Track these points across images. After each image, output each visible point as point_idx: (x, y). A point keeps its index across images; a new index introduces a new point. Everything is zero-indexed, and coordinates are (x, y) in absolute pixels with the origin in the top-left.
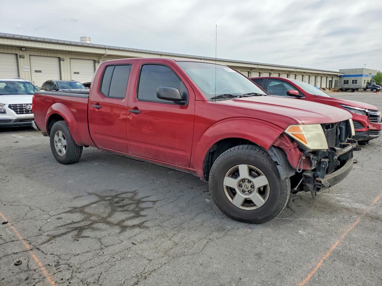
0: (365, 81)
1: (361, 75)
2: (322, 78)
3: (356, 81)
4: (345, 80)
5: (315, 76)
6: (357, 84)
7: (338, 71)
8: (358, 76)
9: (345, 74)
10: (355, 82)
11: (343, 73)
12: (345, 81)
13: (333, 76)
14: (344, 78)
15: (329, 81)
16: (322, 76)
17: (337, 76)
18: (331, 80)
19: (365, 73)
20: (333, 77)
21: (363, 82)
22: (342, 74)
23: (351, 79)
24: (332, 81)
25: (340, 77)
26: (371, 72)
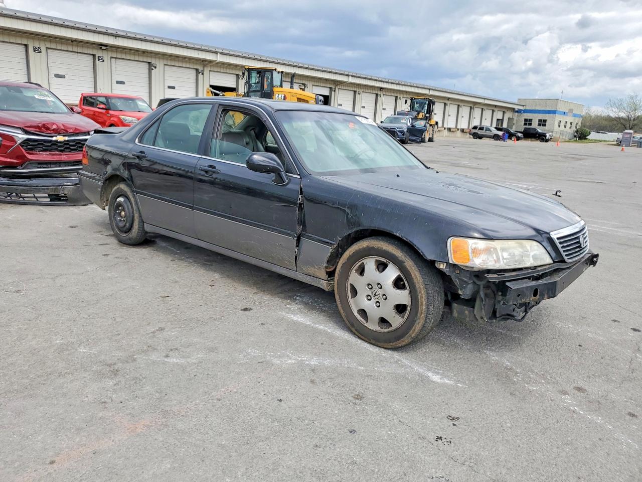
0: (560, 122)
1: (554, 112)
2: (484, 112)
3: (545, 121)
4: (527, 118)
5: (471, 107)
6: (546, 128)
7: (516, 102)
8: (549, 112)
9: (528, 108)
10: (542, 123)
11: (523, 106)
12: (526, 120)
13: (504, 109)
14: (525, 114)
15: (498, 120)
16: (484, 108)
17: (513, 110)
18: (501, 118)
19: (561, 108)
20: (506, 111)
21: (557, 124)
22: (521, 108)
23: (535, 118)
24: (502, 120)
25: (519, 111)
26: (572, 108)
